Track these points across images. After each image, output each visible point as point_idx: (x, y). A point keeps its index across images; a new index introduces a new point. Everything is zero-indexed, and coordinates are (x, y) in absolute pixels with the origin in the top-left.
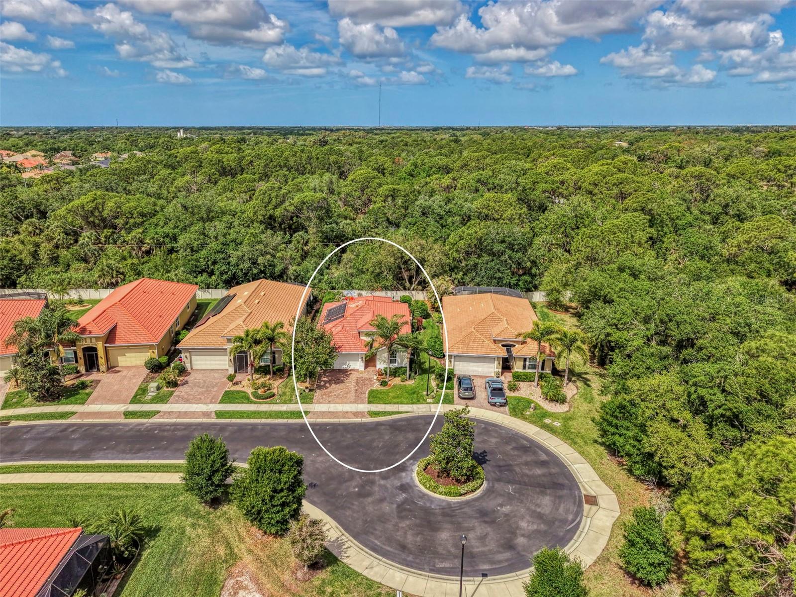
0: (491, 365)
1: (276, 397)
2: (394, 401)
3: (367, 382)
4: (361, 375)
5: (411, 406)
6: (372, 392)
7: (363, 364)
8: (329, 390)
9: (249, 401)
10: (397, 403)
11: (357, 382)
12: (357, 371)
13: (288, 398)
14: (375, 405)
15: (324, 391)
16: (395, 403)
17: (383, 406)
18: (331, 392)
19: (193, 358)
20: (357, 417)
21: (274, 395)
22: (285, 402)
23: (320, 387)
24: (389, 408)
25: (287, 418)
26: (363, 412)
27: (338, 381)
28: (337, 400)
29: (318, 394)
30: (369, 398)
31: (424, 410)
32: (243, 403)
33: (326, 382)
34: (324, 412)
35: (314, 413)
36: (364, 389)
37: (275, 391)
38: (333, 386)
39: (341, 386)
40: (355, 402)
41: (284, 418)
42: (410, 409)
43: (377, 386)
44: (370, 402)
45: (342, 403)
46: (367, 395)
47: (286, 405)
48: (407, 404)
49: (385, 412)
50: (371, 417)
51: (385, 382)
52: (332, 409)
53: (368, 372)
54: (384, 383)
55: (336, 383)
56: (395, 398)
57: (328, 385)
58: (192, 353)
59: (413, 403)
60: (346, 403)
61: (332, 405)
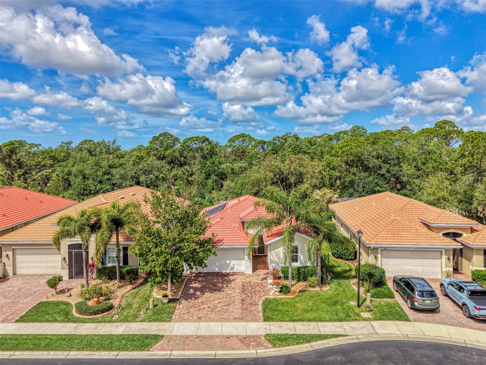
0: (438, 262)
1: (113, 312)
2: (307, 315)
3: (258, 288)
4: (248, 280)
5: (339, 324)
6: (267, 303)
7: (250, 265)
8: (200, 300)
9: (67, 318)
10: (314, 320)
11: (244, 289)
12: (243, 274)
13: (132, 312)
14: (276, 324)
15: (193, 301)
16: (309, 320)
17: (291, 324)
18: (203, 303)
19: (19, 258)
20: (248, 347)
21: (111, 308)
22: (126, 320)
23: (187, 296)
24: (301, 328)
25: (119, 349)
26: (257, 336)
27: (215, 289)
28: (213, 316)
29: (182, 306)
30: (264, 311)
31: (365, 331)
32: (55, 321)
33: (196, 289)
34: (187, 337)
35: (171, 338)
36: (255, 298)
37: (115, 302)
38: (207, 295)
39: (219, 295)
40: (241, 319)
41: (111, 349)
42: (339, 331)
43: (273, 293)
44: (267, 319)
45: (221, 320)
46: (260, 308)
47: (125, 325)
48: (331, 320)
49: (298, 336)
50: (274, 346)
51: (286, 287)
52: (202, 332)
53: (258, 275)
54: (284, 290)
55: (212, 290)
56: (307, 311)
57: (198, 293)
58: (17, 252)
59: (341, 320)
60: (227, 320)
61: (203, 324)
